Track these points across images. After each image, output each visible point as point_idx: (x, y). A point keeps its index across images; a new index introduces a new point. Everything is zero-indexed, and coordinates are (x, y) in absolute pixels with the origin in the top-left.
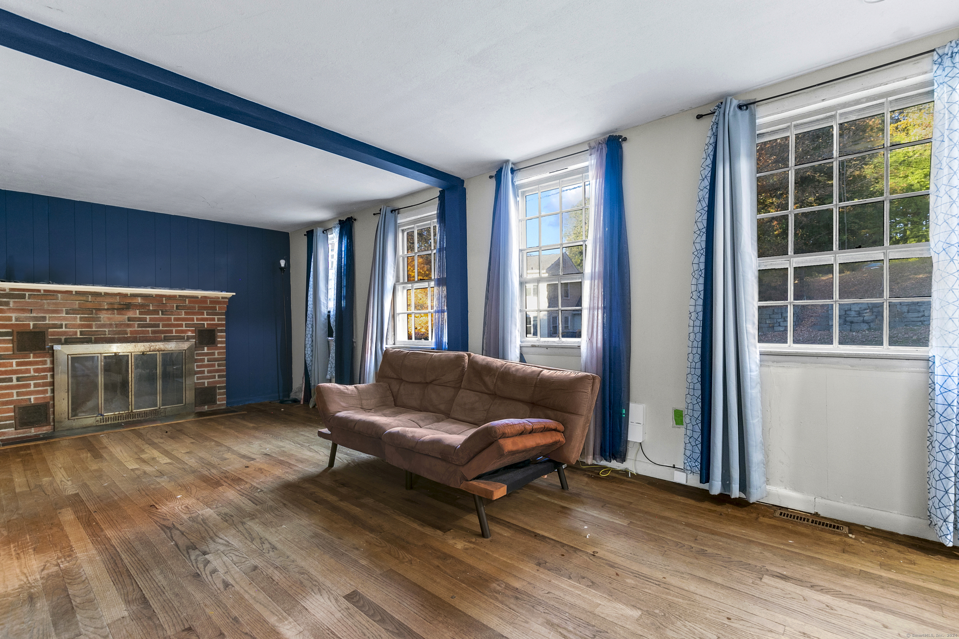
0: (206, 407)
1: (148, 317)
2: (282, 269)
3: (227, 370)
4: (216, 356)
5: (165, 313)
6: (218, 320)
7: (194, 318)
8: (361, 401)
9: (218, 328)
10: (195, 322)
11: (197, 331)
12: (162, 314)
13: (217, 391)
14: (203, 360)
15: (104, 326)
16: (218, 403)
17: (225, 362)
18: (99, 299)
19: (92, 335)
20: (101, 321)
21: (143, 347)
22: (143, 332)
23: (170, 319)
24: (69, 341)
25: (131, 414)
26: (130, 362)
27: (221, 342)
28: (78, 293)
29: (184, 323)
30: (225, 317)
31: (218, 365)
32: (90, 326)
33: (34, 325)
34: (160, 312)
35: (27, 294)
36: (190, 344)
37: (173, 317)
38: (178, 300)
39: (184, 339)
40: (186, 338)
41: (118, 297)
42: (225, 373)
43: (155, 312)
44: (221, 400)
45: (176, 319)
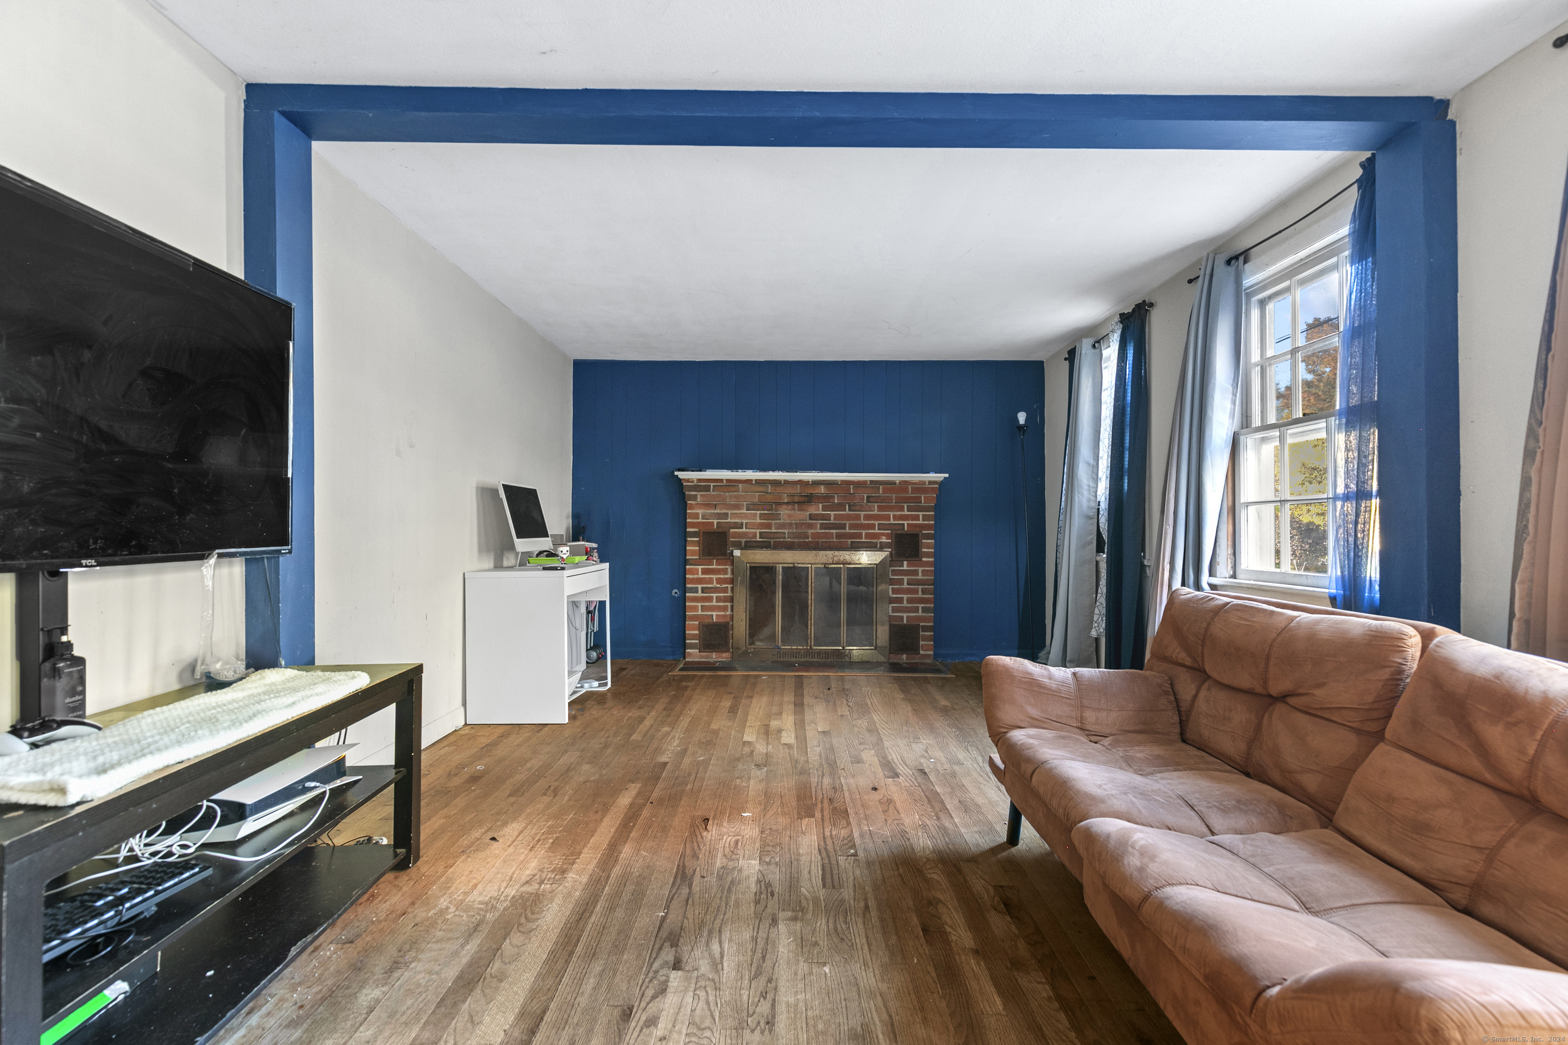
0: (905, 656)
1: (832, 513)
2: (1020, 428)
3: (936, 601)
4: (920, 577)
5: (852, 508)
6: (922, 519)
7: (889, 515)
8: (1082, 712)
9: (924, 532)
10: (892, 521)
11: (893, 536)
12: (850, 510)
13: (921, 633)
14: (900, 582)
15: (783, 526)
16: (922, 652)
17: (932, 587)
18: (779, 489)
19: (772, 539)
20: (780, 519)
21: (825, 558)
22: (826, 535)
23: (858, 517)
24: (749, 545)
25: (810, 651)
26: (810, 578)
27: (927, 555)
28: (759, 482)
29: (877, 523)
30: (933, 513)
31: (922, 591)
32: (769, 526)
33: (718, 523)
34: (847, 507)
35: (712, 485)
36: (884, 556)
37: (862, 513)
38: (870, 487)
39: (876, 547)
40: (878, 546)
41: (799, 486)
42: (932, 605)
43: (841, 507)
44: (926, 648)
45: (867, 517)
